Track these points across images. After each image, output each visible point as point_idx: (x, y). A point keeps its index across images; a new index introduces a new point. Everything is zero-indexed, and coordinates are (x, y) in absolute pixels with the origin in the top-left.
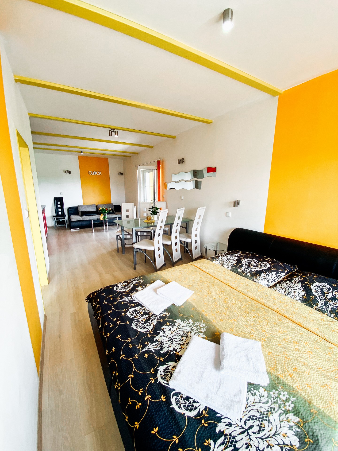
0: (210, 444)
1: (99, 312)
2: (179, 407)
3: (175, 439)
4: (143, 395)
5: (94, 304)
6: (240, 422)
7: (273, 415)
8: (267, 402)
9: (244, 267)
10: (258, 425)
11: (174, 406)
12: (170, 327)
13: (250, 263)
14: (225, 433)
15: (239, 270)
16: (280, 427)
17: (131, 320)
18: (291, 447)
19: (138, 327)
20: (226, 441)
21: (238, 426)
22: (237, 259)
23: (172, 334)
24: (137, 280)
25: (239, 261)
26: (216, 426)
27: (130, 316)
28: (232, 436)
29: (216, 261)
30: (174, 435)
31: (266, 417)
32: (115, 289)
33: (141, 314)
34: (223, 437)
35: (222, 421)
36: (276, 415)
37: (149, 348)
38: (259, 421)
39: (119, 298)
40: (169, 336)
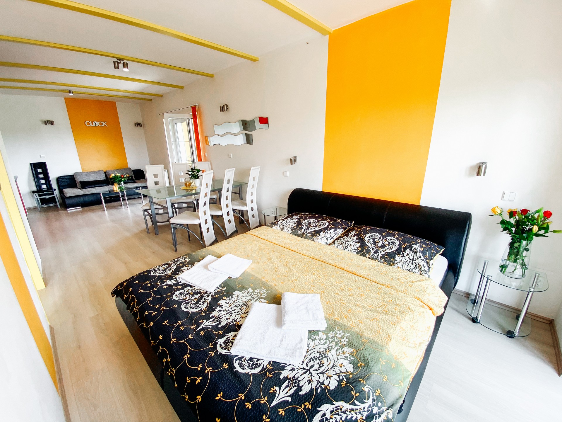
0: (276, 390)
1: (134, 303)
2: (243, 369)
3: (241, 397)
4: (203, 369)
5: (125, 296)
6: (303, 365)
7: (330, 352)
8: (326, 343)
9: (304, 229)
10: (318, 363)
11: (238, 368)
12: (228, 301)
13: (309, 224)
14: (289, 377)
15: (299, 232)
16: (337, 360)
17: (179, 303)
18: (347, 373)
19: (189, 308)
20: (290, 383)
21: (301, 368)
22: (297, 222)
23: (230, 306)
24: (181, 260)
25: (299, 223)
26: (280, 373)
27: (176, 299)
28: (295, 378)
29: (276, 227)
30: (240, 393)
31: (325, 355)
32: (152, 274)
33: (190, 294)
34: (288, 381)
35: (285, 368)
36: (333, 352)
37: (204, 325)
38: (319, 360)
39: (160, 283)
40: (227, 309)
